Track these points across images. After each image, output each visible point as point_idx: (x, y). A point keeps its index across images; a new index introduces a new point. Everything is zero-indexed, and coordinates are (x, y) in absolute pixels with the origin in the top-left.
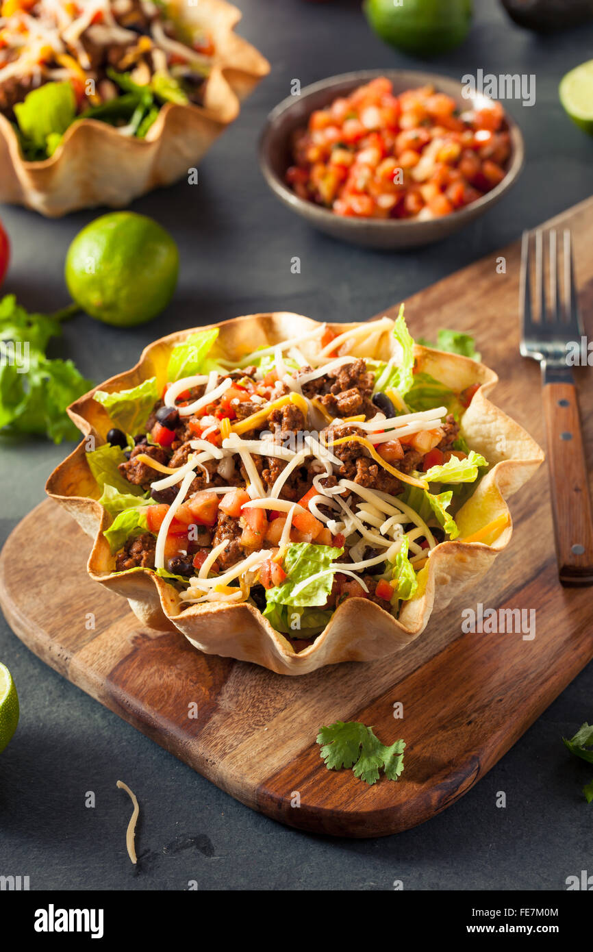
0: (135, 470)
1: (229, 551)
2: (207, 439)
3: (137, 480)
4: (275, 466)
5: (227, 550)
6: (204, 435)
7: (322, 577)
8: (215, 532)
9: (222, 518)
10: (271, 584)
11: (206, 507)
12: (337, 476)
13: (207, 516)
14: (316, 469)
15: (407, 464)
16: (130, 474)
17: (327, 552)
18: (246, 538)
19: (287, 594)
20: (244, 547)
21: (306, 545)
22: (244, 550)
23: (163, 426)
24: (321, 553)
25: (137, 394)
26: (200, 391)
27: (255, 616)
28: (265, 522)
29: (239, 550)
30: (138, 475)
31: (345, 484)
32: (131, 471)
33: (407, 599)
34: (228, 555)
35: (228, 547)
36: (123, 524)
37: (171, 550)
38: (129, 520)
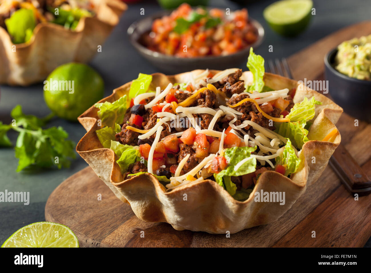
0: (126, 135)
1: (190, 162)
2: (164, 111)
3: (127, 140)
4: (206, 118)
5: (188, 161)
6: (163, 109)
7: (248, 161)
8: (179, 155)
9: (182, 146)
10: (219, 170)
11: (173, 142)
12: (241, 121)
13: (174, 147)
14: (229, 118)
15: (276, 113)
16: (123, 137)
17: (248, 149)
18: (199, 153)
19: (231, 171)
20: (198, 158)
21: (235, 148)
22: (198, 160)
23: (136, 114)
24: (244, 151)
25: (116, 105)
26: (152, 98)
27: (213, 186)
28: (208, 143)
29: (195, 161)
30: (128, 136)
31: (246, 123)
32: (123, 136)
33: (294, 173)
34: (189, 164)
35: (189, 159)
36: (126, 157)
37: (156, 166)
38: (129, 156)
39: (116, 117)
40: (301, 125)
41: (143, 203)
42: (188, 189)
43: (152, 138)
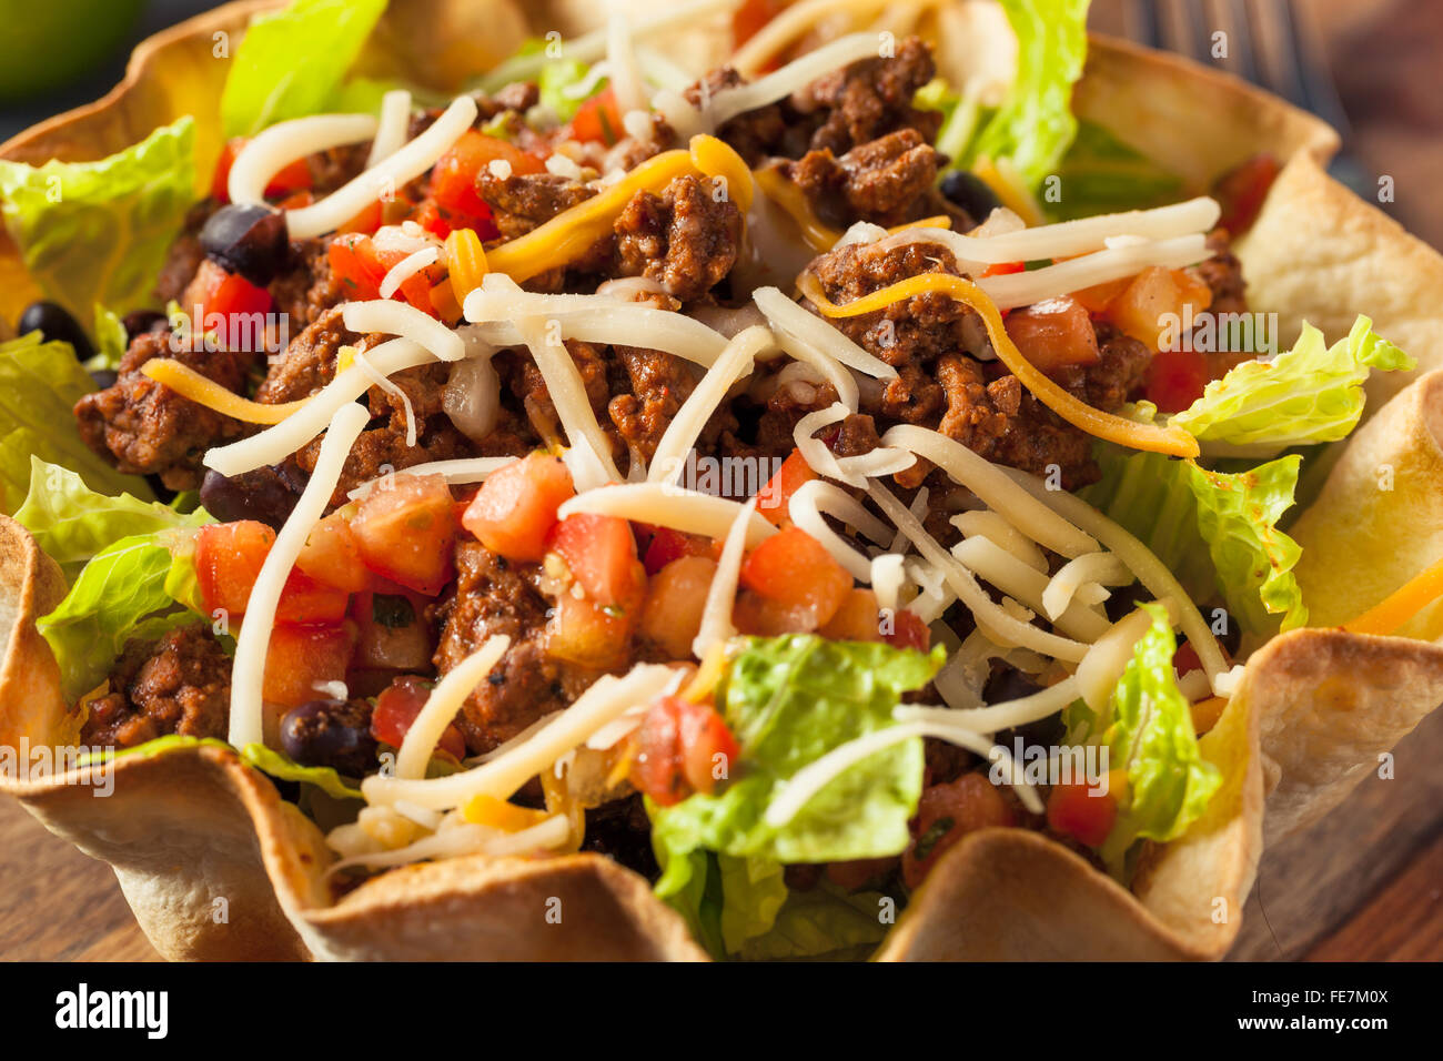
0: (137, 416)
1: (504, 680)
2: (399, 296)
3: (145, 450)
4: (655, 382)
5: (497, 678)
6: (389, 285)
7: (873, 756)
8: (446, 617)
9: (472, 563)
10: (679, 788)
11: (414, 526)
12: (877, 420)
13: (417, 561)
14: (803, 395)
15: (1112, 379)
16: (122, 429)
17: (882, 665)
18: (564, 630)
19: (751, 814)
20: (560, 665)
21: (802, 644)
22: (560, 673)
23: (229, 271)
24: (858, 669)
25: (125, 177)
26: (350, 160)
27: (625, 901)
28: (637, 570)
29: (541, 677)
30: (152, 428)
31: (907, 446)
32: (122, 419)
33: (1167, 838)
34: (503, 692)
35: (502, 665)
36: (108, 592)
37: (291, 681)
38: (127, 582)
39: (125, 239)
40: (1256, 501)
41: (191, 896)
42: (454, 905)
43: (298, 468)
